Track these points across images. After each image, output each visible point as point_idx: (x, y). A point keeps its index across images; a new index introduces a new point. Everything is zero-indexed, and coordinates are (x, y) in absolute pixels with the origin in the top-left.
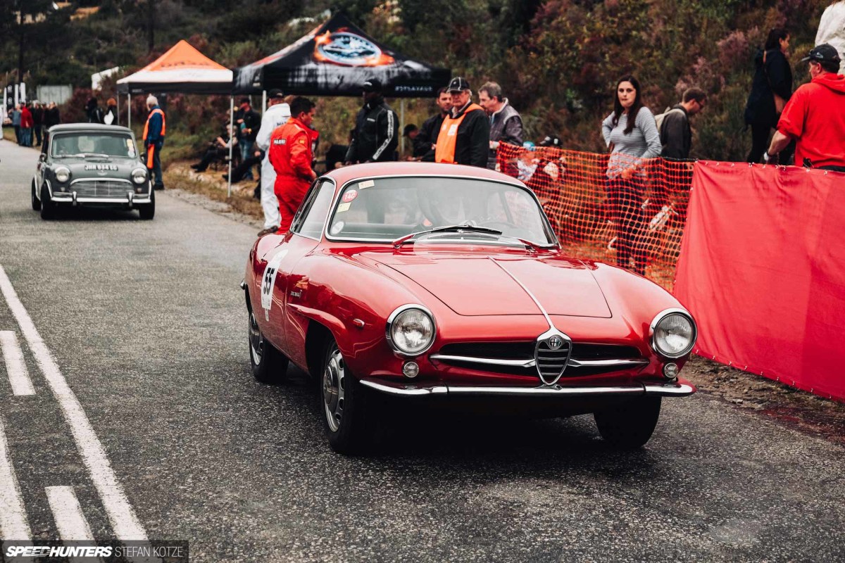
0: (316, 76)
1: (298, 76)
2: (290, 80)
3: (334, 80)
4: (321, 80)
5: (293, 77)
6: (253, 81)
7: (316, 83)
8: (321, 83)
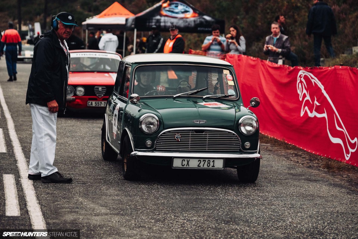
0: (160, 22)
1: (152, 22)
2: (148, 24)
3: (169, 24)
4: (162, 24)
5: (149, 23)
6: (132, 24)
7: (160, 26)
8: (163, 26)
